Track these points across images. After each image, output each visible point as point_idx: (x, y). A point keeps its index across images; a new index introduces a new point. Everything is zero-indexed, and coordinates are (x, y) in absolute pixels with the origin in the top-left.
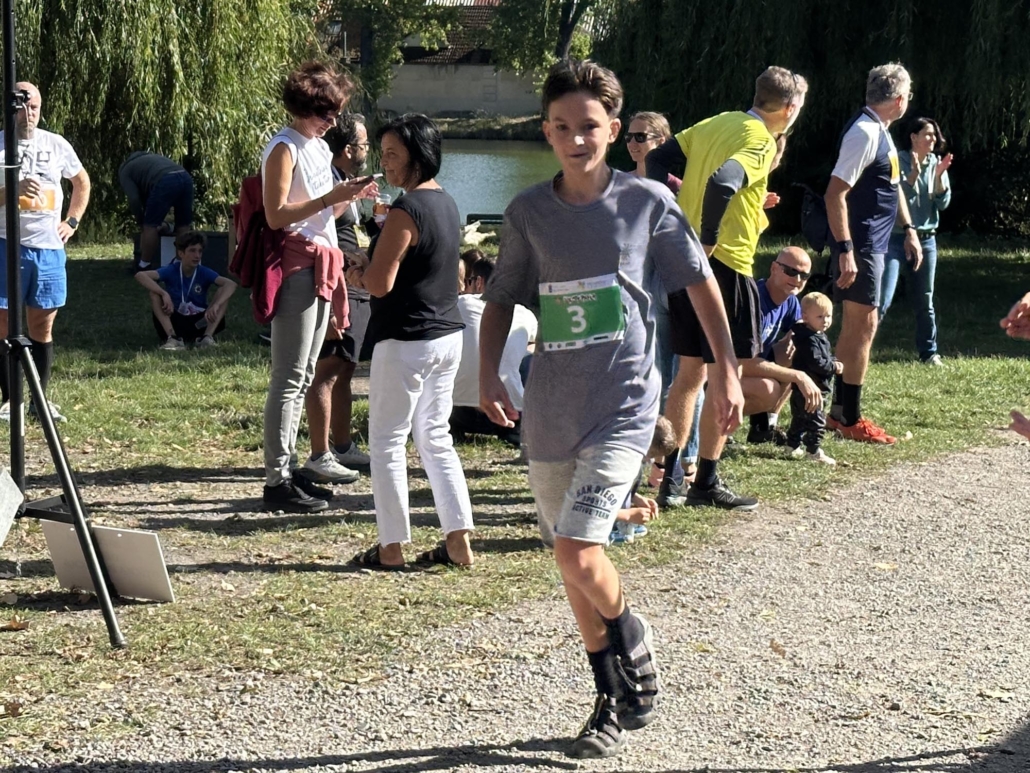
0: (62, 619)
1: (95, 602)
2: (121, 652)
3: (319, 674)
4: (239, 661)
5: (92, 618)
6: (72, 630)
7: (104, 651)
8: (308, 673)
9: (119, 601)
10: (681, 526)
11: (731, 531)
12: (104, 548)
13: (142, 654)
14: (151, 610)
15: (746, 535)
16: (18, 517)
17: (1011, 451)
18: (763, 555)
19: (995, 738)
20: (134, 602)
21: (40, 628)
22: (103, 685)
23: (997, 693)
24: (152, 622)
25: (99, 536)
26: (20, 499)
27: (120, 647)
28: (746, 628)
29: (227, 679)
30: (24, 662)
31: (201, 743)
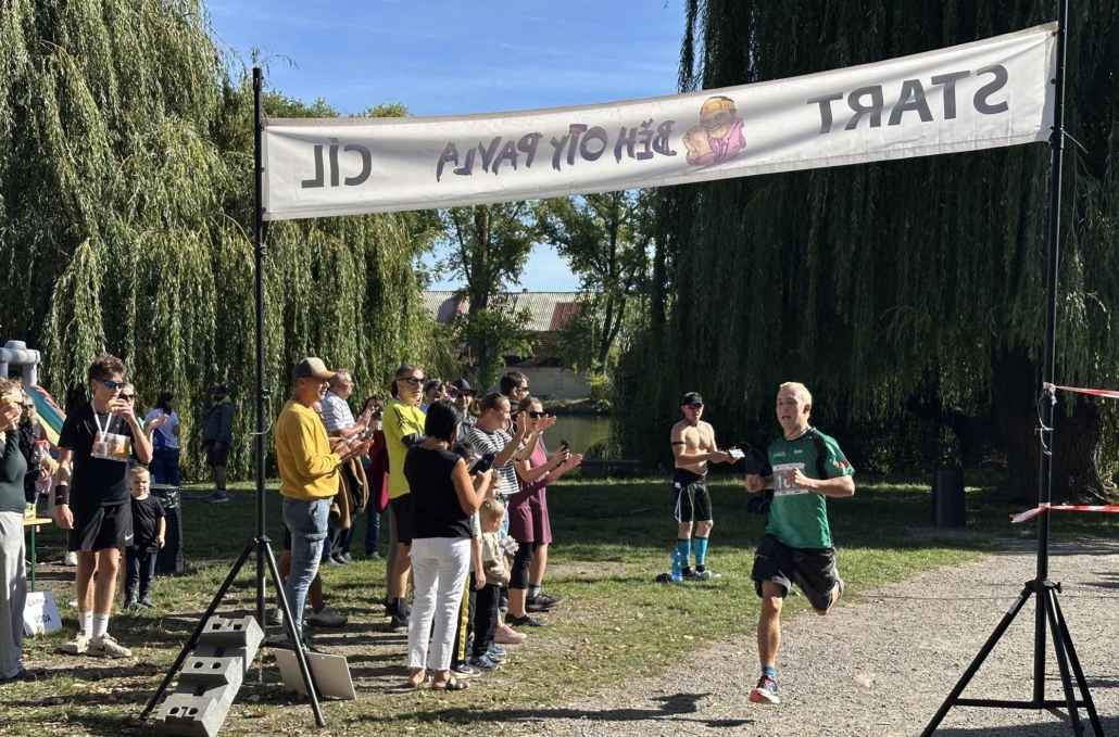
0: (287, 710)
1: (308, 700)
2: (322, 730)
5: (306, 709)
6: (293, 716)
7: (312, 730)
9: (322, 699)
10: (666, 652)
11: (697, 655)
12: (313, 666)
13: (334, 731)
14: (341, 704)
15: (706, 657)
16: (261, 647)
17: (870, 606)
20: (331, 700)
21: (273, 716)
24: (342, 711)
25: (310, 658)
26: (262, 636)
27: (322, 727)
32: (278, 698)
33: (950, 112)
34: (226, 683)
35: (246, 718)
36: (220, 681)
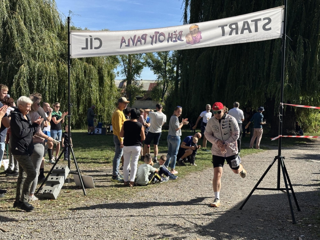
0: (76, 191)
1: (82, 188)
2: (86, 196)
3: (118, 199)
4: (105, 197)
5: (81, 191)
6: (78, 192)
7: (83, 196)
8: (116, 199)
9: (86, 188)
11: (187, 176)
12: (83, 179)
13: (89, 196)
14: (91, 189)
15: (190, 177)
16: (69, 174)
18: (192, 180)
19: (228, 209)
20: (88, 188)
21: (72, 192)
22: (82, 201)
23: (229, 202)
24: (91, 191)
25: (83, 177)
26: (69, 171)
27: (86, 195)
28: (188, 192)
29: (103, 200)
30: (69, 198)
31: (98, 210)
32: (74, 188)
33: (256, 30)
34: (60, 183)
35: (65, 193)
36: (58, 183)
